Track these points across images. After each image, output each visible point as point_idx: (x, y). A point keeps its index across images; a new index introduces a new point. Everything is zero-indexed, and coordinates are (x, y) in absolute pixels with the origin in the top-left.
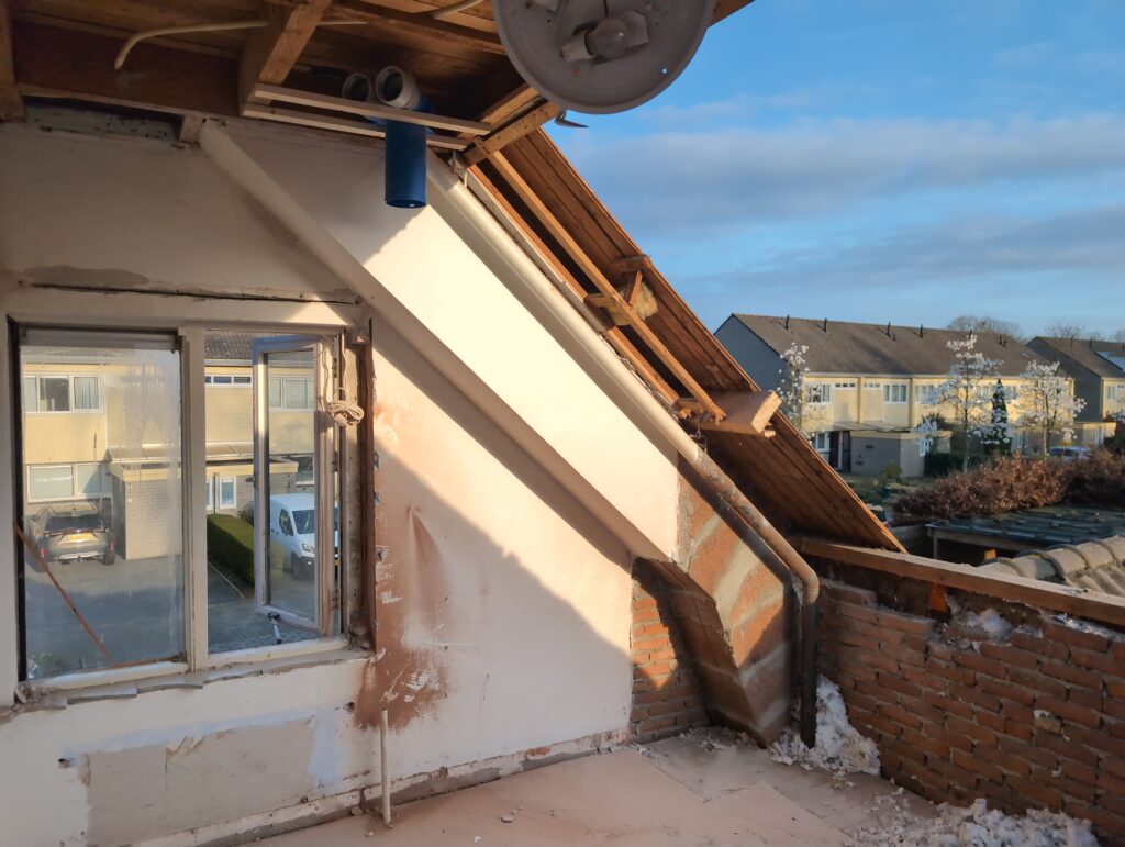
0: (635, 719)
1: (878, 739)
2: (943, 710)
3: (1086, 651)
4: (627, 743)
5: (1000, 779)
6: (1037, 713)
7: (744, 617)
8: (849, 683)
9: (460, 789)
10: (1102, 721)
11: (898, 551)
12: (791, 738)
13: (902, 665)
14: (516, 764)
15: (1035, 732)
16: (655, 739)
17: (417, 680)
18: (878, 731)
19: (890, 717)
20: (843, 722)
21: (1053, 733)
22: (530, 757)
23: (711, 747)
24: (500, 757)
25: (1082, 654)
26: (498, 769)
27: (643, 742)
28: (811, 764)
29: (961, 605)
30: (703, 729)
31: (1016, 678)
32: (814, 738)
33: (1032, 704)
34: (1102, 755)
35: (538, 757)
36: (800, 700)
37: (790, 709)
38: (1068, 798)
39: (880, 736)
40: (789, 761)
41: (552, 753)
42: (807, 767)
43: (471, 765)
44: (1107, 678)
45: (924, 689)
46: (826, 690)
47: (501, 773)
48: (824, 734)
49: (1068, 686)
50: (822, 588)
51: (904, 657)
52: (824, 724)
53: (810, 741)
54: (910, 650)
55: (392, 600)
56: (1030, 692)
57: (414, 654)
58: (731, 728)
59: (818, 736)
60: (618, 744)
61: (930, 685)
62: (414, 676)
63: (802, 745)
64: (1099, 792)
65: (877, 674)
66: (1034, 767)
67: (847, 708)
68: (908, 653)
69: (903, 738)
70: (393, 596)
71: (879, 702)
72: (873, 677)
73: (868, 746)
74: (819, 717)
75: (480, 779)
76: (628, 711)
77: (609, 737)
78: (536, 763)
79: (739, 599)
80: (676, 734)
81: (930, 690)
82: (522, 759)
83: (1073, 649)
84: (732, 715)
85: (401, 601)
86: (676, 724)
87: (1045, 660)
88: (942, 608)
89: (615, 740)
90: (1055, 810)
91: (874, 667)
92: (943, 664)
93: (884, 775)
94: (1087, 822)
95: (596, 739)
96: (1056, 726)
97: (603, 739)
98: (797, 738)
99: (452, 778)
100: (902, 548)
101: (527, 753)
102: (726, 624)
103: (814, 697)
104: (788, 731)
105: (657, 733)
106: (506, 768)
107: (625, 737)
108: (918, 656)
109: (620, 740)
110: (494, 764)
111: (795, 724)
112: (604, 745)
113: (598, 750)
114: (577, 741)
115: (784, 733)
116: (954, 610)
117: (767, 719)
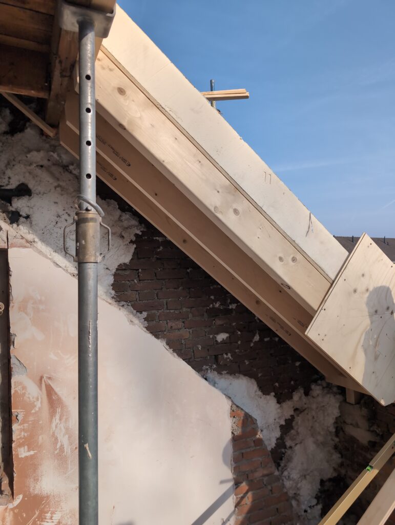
17: (51, 518)
55: (28, 454)
57: (48, 497)
62: (48, 515)
70: (29, 450)
85: (35, 454)
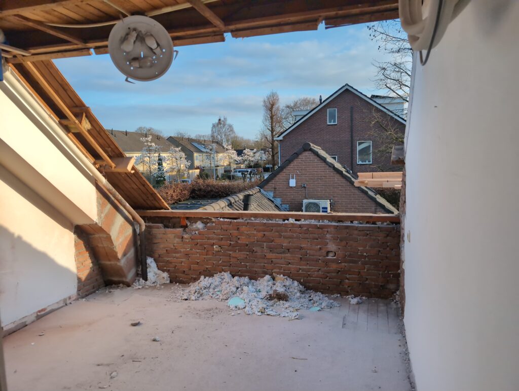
0: (79, 290)
1: (168, 271)
2: (188, 255)
3: (225, 226)
4: (77, 299)
5: (206, 269)
6: (215, 247)
7: (120, 240)
8: (157, 256)
9: (9, 334)
10: (230, 244)
11: (168, 209)
12: (139, 280)
13: (175, 245)
14: (33, 318)
15: (214, 252)
16: (87, 295)
18: (168, 269)
19: (171, 263)
20: (156, 270)
21: (218, 251)
22: (39, 314)
23: (110, 292)
24: (26, 317)
25: (225, 227)
26: (25, 322)
27: (83, 298)
28: (148, 286)
29: (190, 222)
30: (104, 288)
31: (209, 239)
32: (147, 278)
33: (213, 244)
34: (231, 253)
35: (43, 313)
36: (141, 267)
37: (137, 271)
38: (223, 268)
39: (169, 270)
40: (140, 287)
41: (48, 310)
42: (147, 287)
43: (14, 323)
44: (231, 232)
45: (182, 250)
46: (150, 261)
47: (27, 323)
48: (150, 275)
49: (222, 237)
50: (146, 226)
51: (175, 242)
52: (150, 272)
53: (146, 279)
54: (177, 239)
56: (212, 241)
58: (115, 284)
59: (148, 277)
60: (74, 300)
61: (184, 248)
63: (144, 281)
64: (231, 263)
65: (167, 250)
66: (214, 262)
67: (157, 265)
68: (177, 240)
69: (176, 268)
71: (168, 259)
72: (165, 251)
73: (165, 275)
74: (148, 270)
75: (18, 328)
76: (76, 287)
77: (70, 298)
78: (41, 316)
79: (119, 234)
80: (94, 292)
81: (184, 250)
82: (36, 315)
83: (223, 226)
84: (116, 279)
86: (94, 288)
87: (216, 231)
88: (185, 224)
89: (72, 299)
90: (221, 272)
91: (165, 248)
92: (188, 240)
93: (171, 282)
94: (229, 272)
95: (65, 300)
96: (219, 249)
97: (68, 300)
98: (141, 279)
99: (6, 331)
100: (169, 208)
101: (37, 312)
102: (115, 243)
103: (146, 264)
104: (138, 278)
105: (87, 293)
106: (28, 321)
107: (76, 297)
108: (179, 240)
109: (74, 299)
110: (23, 321)
111: (139, 275)
112: (68, 302)
113: (66, 305)
114: (57, 303)
115: (136, 280)
116: (189, 224)
117: (130, 275)
